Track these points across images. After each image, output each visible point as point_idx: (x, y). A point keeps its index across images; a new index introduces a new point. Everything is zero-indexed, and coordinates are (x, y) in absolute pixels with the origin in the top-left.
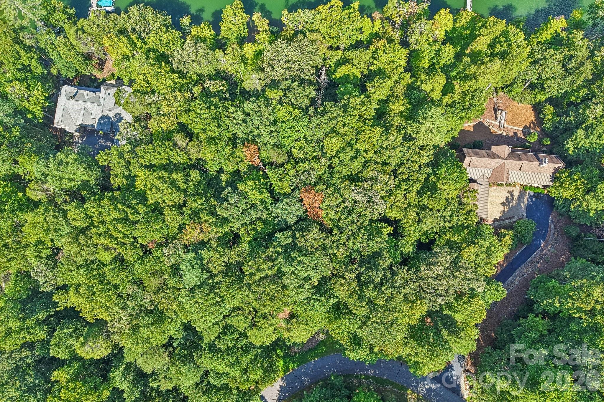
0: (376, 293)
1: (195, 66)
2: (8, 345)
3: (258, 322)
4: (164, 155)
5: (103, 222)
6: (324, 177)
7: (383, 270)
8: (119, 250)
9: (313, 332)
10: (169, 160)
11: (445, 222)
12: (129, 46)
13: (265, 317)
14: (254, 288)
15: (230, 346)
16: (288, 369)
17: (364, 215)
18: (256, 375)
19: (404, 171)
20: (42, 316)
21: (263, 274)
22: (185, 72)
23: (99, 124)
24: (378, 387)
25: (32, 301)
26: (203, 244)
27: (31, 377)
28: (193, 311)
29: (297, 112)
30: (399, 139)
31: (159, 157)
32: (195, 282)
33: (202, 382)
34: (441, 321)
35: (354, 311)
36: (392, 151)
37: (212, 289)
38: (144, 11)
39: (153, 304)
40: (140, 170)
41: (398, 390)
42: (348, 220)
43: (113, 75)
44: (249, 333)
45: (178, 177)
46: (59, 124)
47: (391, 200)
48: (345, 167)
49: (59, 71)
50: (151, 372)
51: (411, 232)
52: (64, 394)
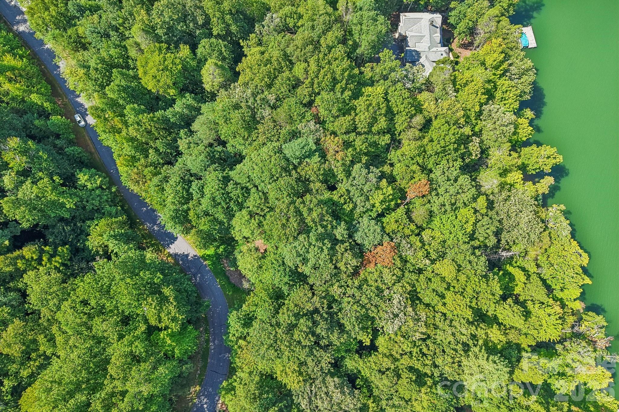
0: (305, 329)
1: (490, 126)
2: (208, 4)
3: (255, 219)
4: (401, 108)
5: (329, 63)
6: (408, 265)
7: (328, 337)
8: (307, 82)
9: (249, 275)
10: (397, 113)
11: (387, 400)
12: (496, 62)
13: (260, 225)
14: (292, 208)
15: (232, 195)
16: (205, 260)
17: (379, 311)
18: (204, 225)
19: (430, 348)
20: (233, 28)
21: (305, 214)
22: (481, 117)
23: (411, 51)
24: (200, 353)
25: (244, 19)
26: (323, 156)
27: (181, 27)
28: (261, 155)
29: (469, 229)
30: (464, 339)
31: (399, 104)
32: (288, 152)
33: (191, 175)
34: (284, 405)
35: (281, 311)
36: (450, 332)
37: (285, 170)
38: (531, 73)
39: (260, 119)
40: (383, 88)
41: (199, 375)
42: (372, 293)
43: (458, 57)
44: (244, 212)
45: (382, 123)
46: (404, 17)
47: (399, 338)
48: (425, 283)
49: (454, 9)
50: (192, 130)
51: (368, 364)
52: (170, 57)
